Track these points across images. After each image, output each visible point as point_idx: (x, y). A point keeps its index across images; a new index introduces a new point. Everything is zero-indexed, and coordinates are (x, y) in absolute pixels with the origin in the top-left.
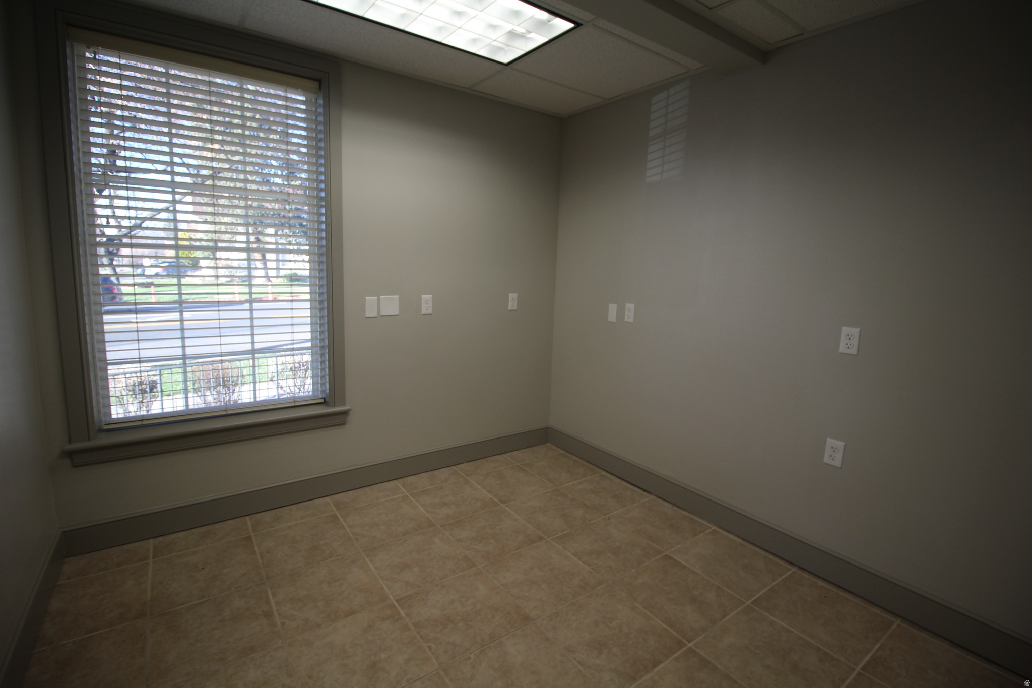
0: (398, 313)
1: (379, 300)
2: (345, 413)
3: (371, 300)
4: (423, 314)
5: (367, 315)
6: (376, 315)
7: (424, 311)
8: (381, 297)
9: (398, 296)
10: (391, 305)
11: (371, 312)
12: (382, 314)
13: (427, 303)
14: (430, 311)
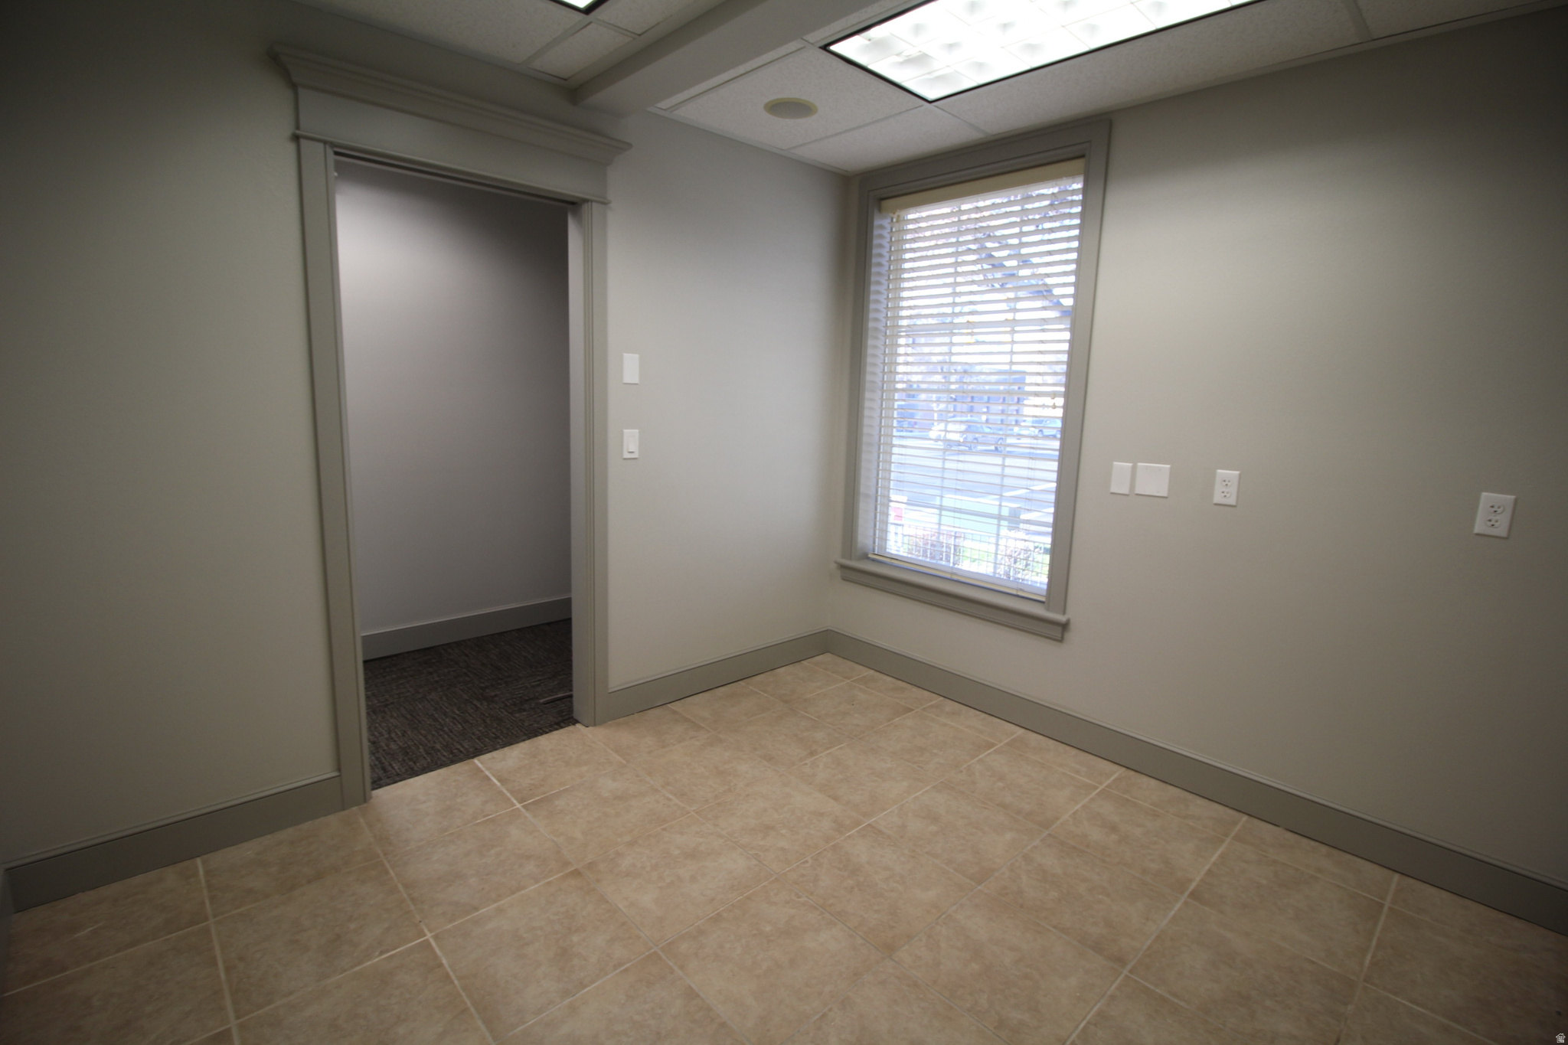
0: (1165, 495)
1: (1134, 469)
2: (1065, 626)
3: (1122, 467)
4: (1216, 504)
5: (1114, 489)
6: (1127, 492)
7: (1218, 498)
8: (1139, 464)
9: (1169, 466)
10: (1154, 479)
11: (1119, 485)
12: (1137, 492)
13: (1226, 483)
14: (1232, 501)
